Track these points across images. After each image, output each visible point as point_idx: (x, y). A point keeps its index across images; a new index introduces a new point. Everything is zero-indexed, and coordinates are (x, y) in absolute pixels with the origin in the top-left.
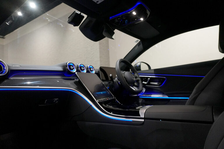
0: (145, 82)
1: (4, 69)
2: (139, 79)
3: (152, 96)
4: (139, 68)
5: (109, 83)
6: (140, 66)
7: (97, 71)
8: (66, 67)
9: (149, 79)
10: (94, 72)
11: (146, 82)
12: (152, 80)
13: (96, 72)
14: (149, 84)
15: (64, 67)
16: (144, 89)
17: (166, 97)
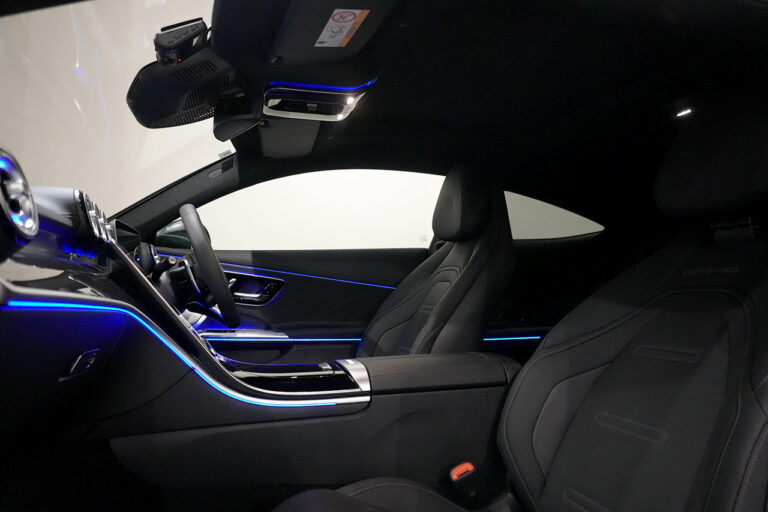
9: (234, 279)
17: (282, 337)
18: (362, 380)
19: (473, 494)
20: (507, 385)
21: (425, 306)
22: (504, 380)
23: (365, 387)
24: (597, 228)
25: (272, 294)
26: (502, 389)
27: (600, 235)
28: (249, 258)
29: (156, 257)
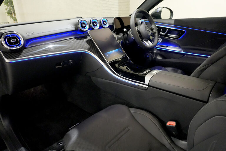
0: (162, 33)
1: (20, 41)
2: (156, 32)
3: (167, 48)
4: (159, 14)
5: (124, 35)
6: (160, 12)
7: (111, 23)
8: (78, 25)
9: (167, 30)
10: (107, 25)
11: (164, 33)
12: (171, 31)
13: (110, 25)
14: (166, 35)
15: (76, 25)
16: (161, 40)
17: (181, 51)
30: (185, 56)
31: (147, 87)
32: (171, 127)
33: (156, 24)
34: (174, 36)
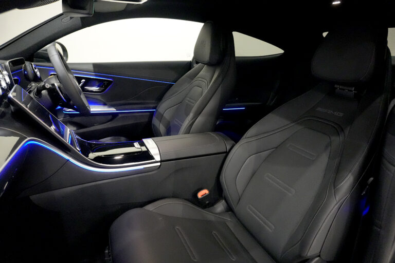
9: (84, 80)
17: (113, 110)
18: (156, 154)
19: (207, 202)
20: (227, 153)
21: (188, 99)
22: (225, 151)
23: (158, 158)
24: (281, 51)
25: (106, 87)
26: (225, 154)
27: (281, 56)
28: (91, 68)
29: (36, 70)
30: (120, 115)
31: (159, 164)
32: (205, 197)
33: (73, 72)
34: (95, 89)
